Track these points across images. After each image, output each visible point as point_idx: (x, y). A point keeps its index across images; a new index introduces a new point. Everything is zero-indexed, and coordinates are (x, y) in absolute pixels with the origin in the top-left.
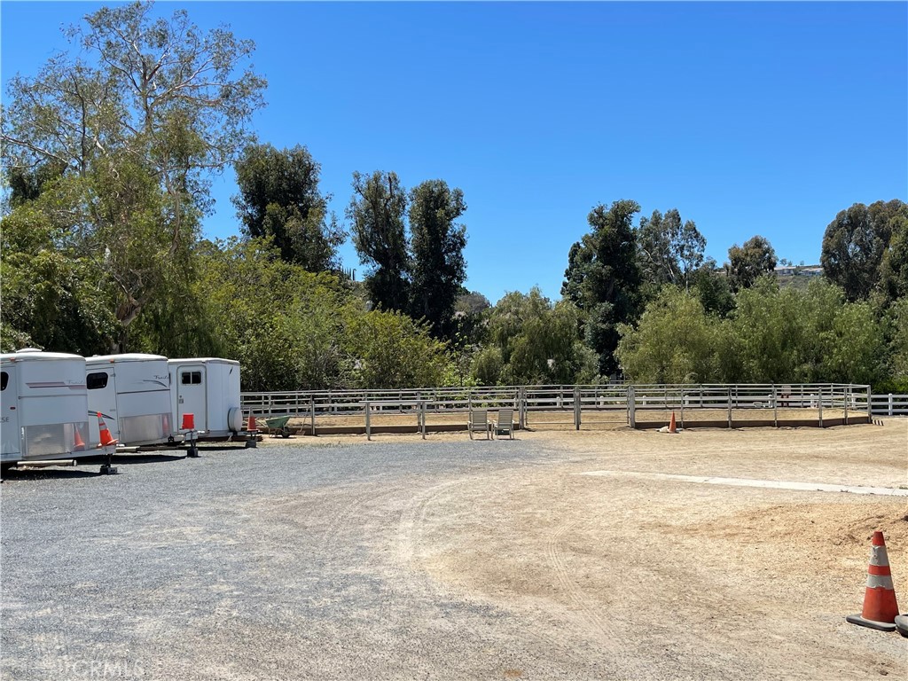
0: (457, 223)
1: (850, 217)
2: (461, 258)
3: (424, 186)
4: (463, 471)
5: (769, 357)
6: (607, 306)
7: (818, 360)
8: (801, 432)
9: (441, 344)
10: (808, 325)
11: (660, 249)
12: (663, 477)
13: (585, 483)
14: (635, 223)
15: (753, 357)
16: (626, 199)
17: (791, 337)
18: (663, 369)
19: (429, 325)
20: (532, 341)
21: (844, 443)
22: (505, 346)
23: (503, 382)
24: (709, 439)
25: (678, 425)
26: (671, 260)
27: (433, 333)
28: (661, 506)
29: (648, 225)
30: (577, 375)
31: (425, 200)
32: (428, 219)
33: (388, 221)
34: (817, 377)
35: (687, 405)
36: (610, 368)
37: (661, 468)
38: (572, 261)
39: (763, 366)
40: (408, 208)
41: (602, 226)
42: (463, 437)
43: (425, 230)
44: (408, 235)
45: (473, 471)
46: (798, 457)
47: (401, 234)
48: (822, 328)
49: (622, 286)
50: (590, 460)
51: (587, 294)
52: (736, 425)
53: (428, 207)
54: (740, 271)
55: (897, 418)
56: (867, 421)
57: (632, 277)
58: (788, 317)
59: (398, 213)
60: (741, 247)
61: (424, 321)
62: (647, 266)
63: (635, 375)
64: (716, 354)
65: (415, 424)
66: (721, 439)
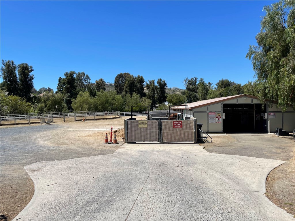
0: (31, 74)
1: (120, 75)
2: (32, 82)
3: (22, 64)
4: (44, 131)
5: (103, 105)
6: (69, 94)
7: (112, 106)
8: (107, 120)
9: (29, 103)
10: (110, 99)
11: (80, 80)
12: (82, 129)
13: (68, 131)
14: (75, 76)
15: (100, 105)
16: (73, 71)
17: (107, 102)
18: (82, 108)
19: (26, 99)
20: (52, 102)
21: (114, 122)
22: (45, 103)
23: (45, 112)
24: (90, 122)
25: (85, 120)
26: (83, 83)
27: (27, 101)
28: (81, 134)
29: (77, 75)
30: (63, 110)
31: (22, 68)
32: (23, 73)
33: (12, 72)
34: (112, 109)
35: (86, 115)
36: (70, 108)
37: (81, 128)
38: (59, 81)
39: (102, 107)
40: (17, 69)
41: (67, 76)
42: (39, 124)
43: (22, 75)
44: (18, 76)
45: (46, 131)
46: (106, 125)
47: (16, 75)
48: (113, 100)
49: (72, 89)
50: (68, 127)
51: (64, 91)
52: (96, 119)
53: (23, 70)
54: (98, 86)
55: (126, 117)
56: (119, 117)
57: (74, 88)
58: (107, 98)
59: (15, 71)
60: (98, 81)
61: (24, 98)
62: (77, 84)
63: (76, 109)
64: (93, 105)
65: (27, 122)
66: (93, 122)
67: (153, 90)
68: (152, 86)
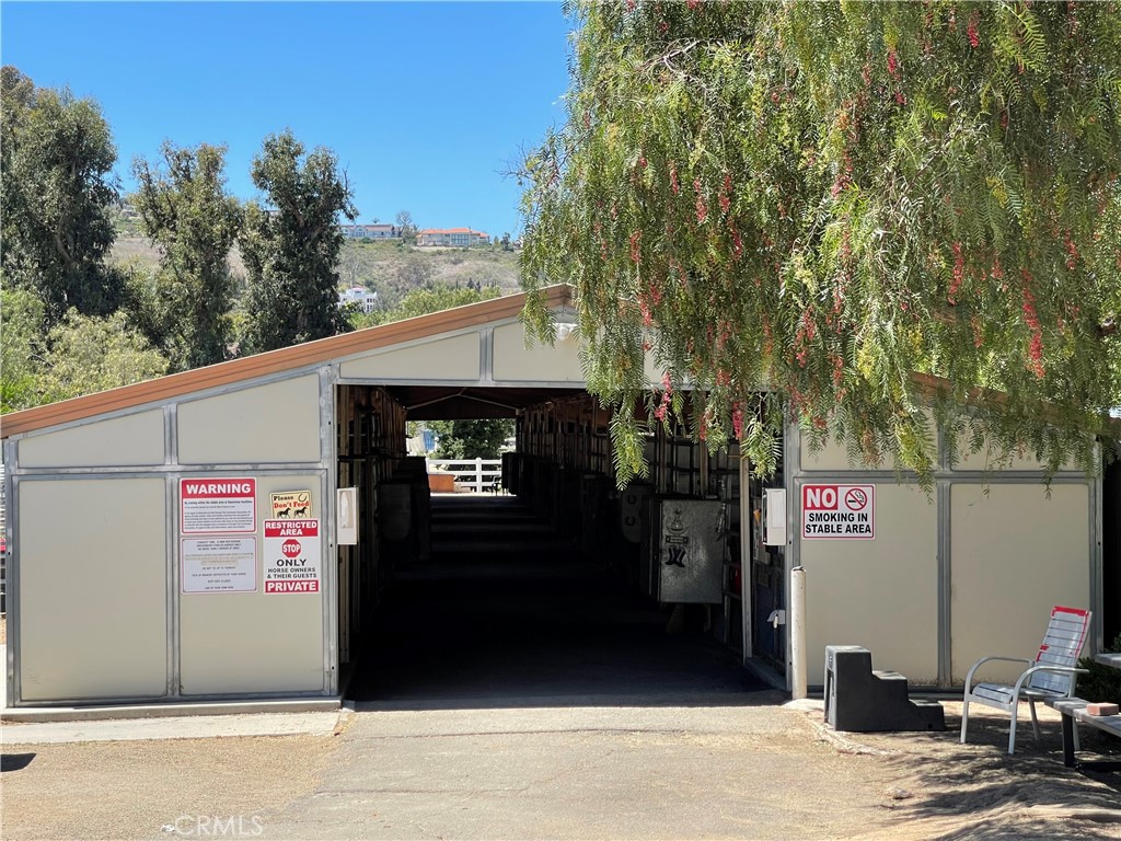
67: (207, 248)
68: (195, 208)
